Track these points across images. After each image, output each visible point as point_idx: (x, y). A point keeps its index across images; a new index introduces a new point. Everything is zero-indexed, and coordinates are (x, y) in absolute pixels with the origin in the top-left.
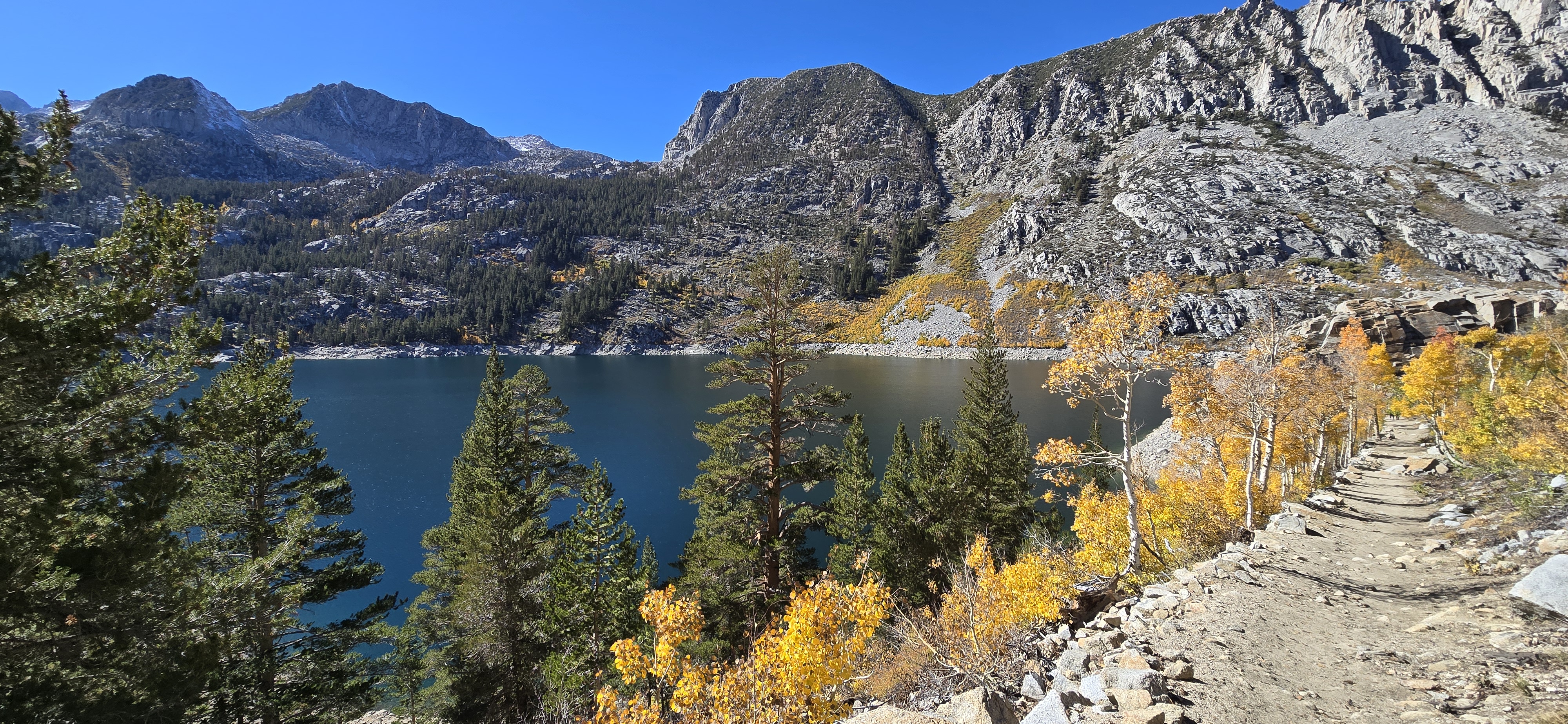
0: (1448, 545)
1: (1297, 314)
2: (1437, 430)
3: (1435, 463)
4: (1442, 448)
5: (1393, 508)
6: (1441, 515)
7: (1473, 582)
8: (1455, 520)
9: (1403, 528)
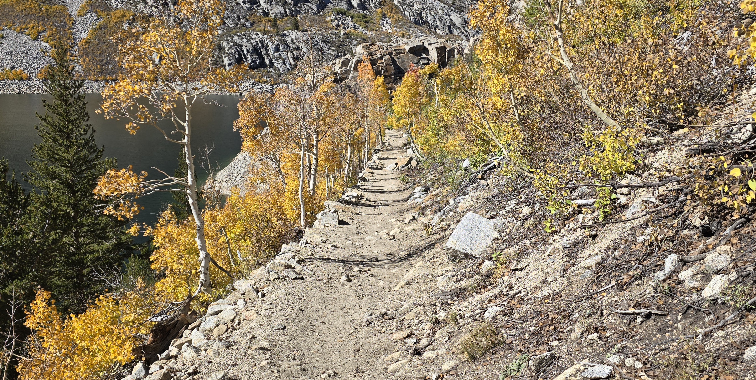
0: (417, 216)
1: (333, 53)
2: (412, 138)
3: (411, 159)
4: (414, 149)
5: (390, 195)
6: (413, 195)
7: (429, 240)
8: (420, 197)
9: (394, 209)
